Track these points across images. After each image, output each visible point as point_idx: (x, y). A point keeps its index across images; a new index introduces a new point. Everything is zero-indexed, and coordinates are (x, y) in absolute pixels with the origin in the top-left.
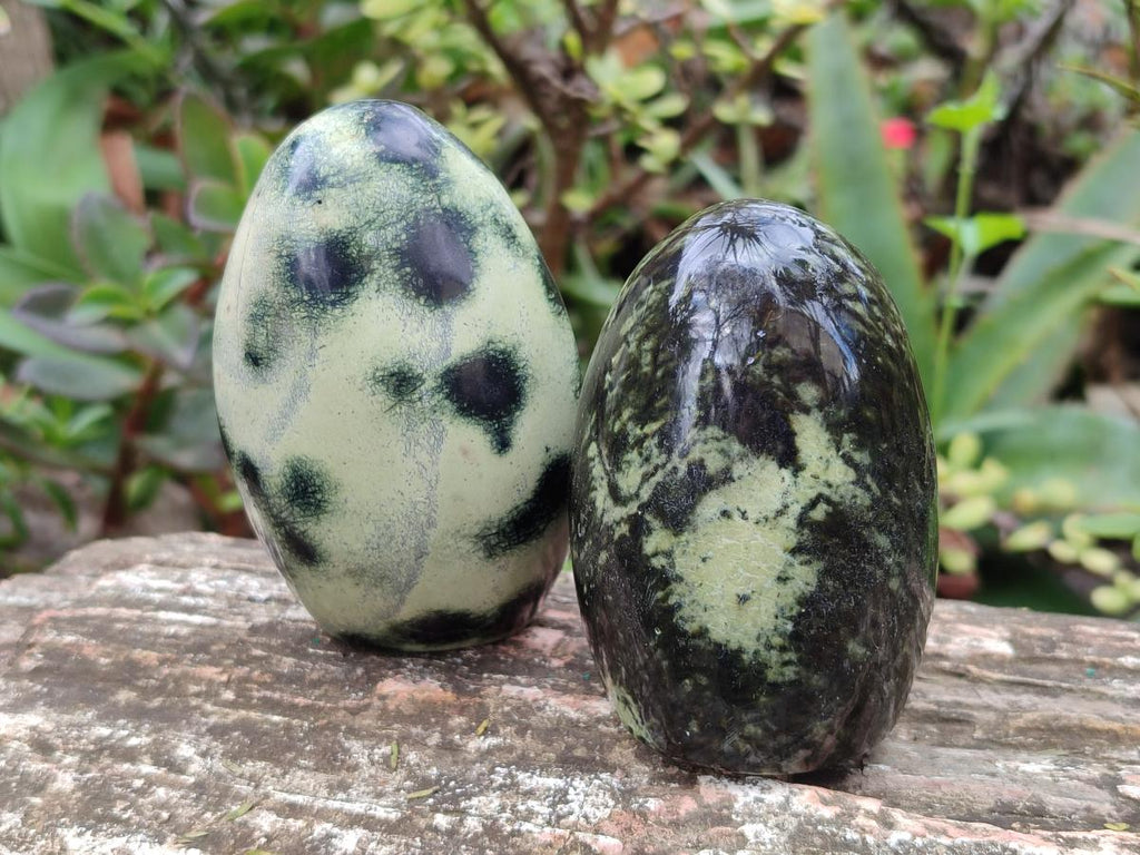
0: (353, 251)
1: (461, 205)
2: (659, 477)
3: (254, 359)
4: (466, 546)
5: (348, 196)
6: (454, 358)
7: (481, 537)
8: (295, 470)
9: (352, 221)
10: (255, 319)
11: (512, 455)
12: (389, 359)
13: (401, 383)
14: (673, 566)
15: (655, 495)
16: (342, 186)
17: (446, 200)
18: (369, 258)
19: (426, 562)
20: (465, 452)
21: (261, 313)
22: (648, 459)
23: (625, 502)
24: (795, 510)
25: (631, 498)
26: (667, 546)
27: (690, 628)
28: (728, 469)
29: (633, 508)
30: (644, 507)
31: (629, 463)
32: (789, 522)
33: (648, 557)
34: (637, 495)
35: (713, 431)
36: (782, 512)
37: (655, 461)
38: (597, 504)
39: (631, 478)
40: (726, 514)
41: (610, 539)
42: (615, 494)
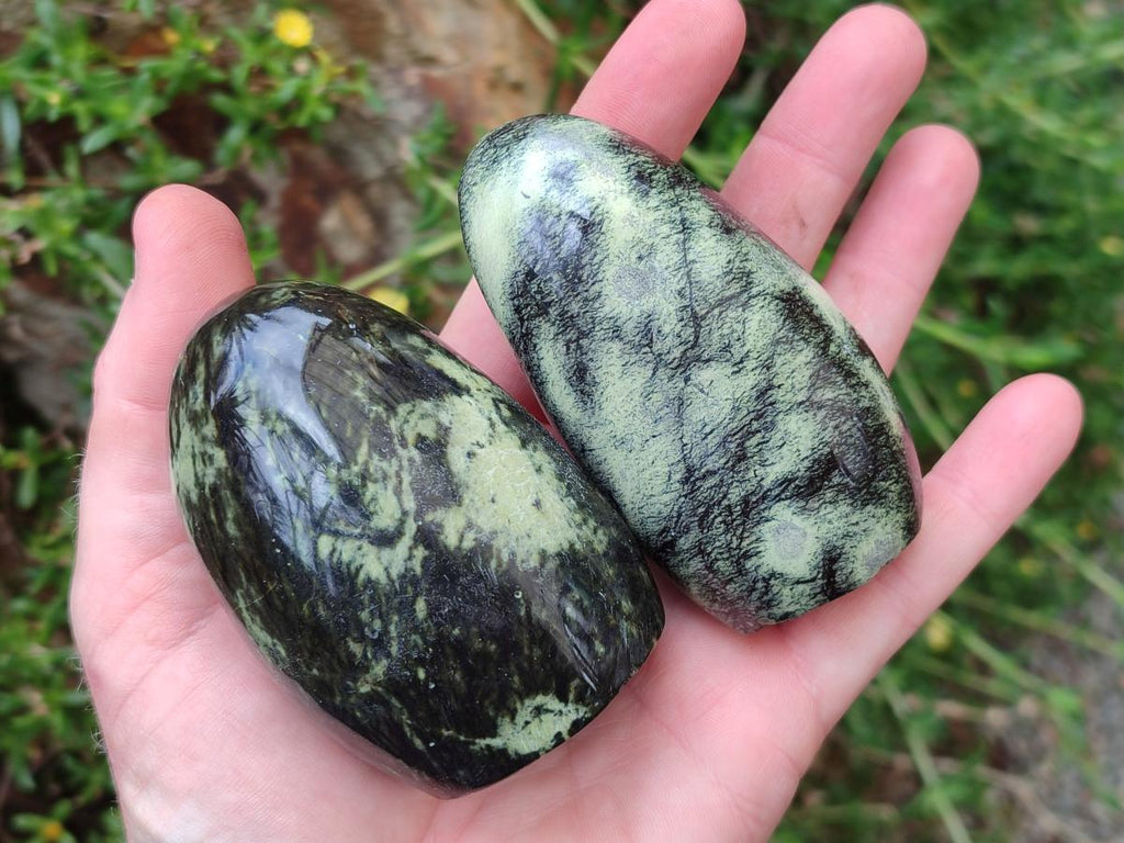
2: (407, 479)
14: (480, 531)
15: (418, 492)
22: (385, 477)
23: (399, 533)
24: (495, 417)
25: (402, 522)
26: (462, 523)
27: (534, 562)
28: (439, 424)
29: (411, 528)
30: (419, 514)
31: (374, 499)
32: (501, 428)
33: (459, 548)
34: (405, 513)
35: (403, 409)
36: (492, 425)
37: (392, 471)
38: (374, 575)
39: (387, 508)
40: (470, 455)
41: (415, 582)
42: (385, 540)
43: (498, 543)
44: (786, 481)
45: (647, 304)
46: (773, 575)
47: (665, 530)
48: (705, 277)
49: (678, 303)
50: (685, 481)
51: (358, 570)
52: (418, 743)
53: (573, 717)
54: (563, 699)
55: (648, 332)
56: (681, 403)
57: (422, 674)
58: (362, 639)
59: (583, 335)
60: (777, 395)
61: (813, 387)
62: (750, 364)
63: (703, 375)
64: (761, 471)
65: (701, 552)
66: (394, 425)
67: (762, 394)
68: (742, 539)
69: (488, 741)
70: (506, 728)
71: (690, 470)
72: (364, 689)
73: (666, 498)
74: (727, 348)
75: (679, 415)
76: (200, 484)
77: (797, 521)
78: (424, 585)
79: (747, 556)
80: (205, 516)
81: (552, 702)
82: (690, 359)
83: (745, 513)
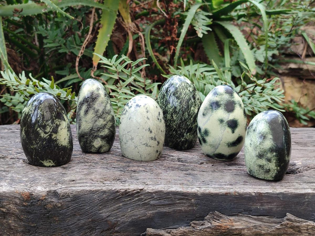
0: (219, 104)
1: (235, 100)
2: (52, 128)
3: (204, 115)
4: (226, 144)
5: (220, 97)
6: (229, 119)
7: (228, 144)
8: (206, 130)
9: (220, 100)
10: (205, 110)
11: (234, 134)
12: (221, 118)
13: (222, 121)
14: (57, 138)
15: (52, 130)
16: (220, 95)
17: (233, 99)
18: (221, 105)
19: (220, 146)
20: (228, 132)
21: (206, 109)
22: (50, 126)
23: (48, 133)
24: (67, 126)
25: (49, 132)
26: (55, 136)
27: (60, 145)
28: (60, 123)
29: (49, 133)
30: (51, 133)
31: (47, 128)
32: (66, 128)
33: (53, 139)
34: (50, 131)
35: (57, 119)
36: (66, 127)
37: (51, 126)
38: (42, 136)
39: (48, 129)
40: (61, 129)
41: (46, 139)
42: (46, 133)
43: (58, 141)
44: (102, 136)
45: (99, 108)
46: (93, 146)
47: (84, 134)
48: (107, 109)
49: (102, 110)
50: (91, 130)
51: (40, 134)
52: (34, 157)
53: (53, 165)
54: (53, 162)
55: (97, 111)
56: (96, 121)
57: (40, 150)
58: (35, 142)
59: (90, 107)
60: (107, 126)
61: (110, 127)
62: (106, 121)
63: (100, 119)
64: (100, 133)
65: (87, 139)
66: (55, 121)
67: (105, 125)
68: (93, 140)
69: (42, 162)
70: (45, 161)
71: (92, 129)
72: (32, 147)
73: (87, 130)
74: (104, 118)
75: (95, 122)
76: (28, 113)
77: (100, 141)
78: (47, 141)
79: (92, 142)
80: (26, 117)
81: (52, 162)
82: (100, 117)
83: (95, 137)
